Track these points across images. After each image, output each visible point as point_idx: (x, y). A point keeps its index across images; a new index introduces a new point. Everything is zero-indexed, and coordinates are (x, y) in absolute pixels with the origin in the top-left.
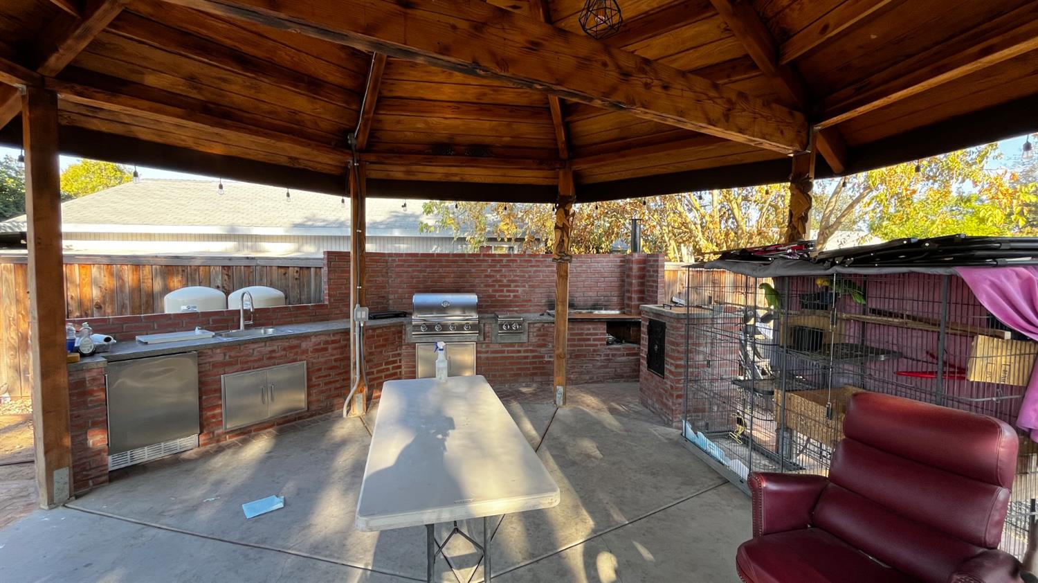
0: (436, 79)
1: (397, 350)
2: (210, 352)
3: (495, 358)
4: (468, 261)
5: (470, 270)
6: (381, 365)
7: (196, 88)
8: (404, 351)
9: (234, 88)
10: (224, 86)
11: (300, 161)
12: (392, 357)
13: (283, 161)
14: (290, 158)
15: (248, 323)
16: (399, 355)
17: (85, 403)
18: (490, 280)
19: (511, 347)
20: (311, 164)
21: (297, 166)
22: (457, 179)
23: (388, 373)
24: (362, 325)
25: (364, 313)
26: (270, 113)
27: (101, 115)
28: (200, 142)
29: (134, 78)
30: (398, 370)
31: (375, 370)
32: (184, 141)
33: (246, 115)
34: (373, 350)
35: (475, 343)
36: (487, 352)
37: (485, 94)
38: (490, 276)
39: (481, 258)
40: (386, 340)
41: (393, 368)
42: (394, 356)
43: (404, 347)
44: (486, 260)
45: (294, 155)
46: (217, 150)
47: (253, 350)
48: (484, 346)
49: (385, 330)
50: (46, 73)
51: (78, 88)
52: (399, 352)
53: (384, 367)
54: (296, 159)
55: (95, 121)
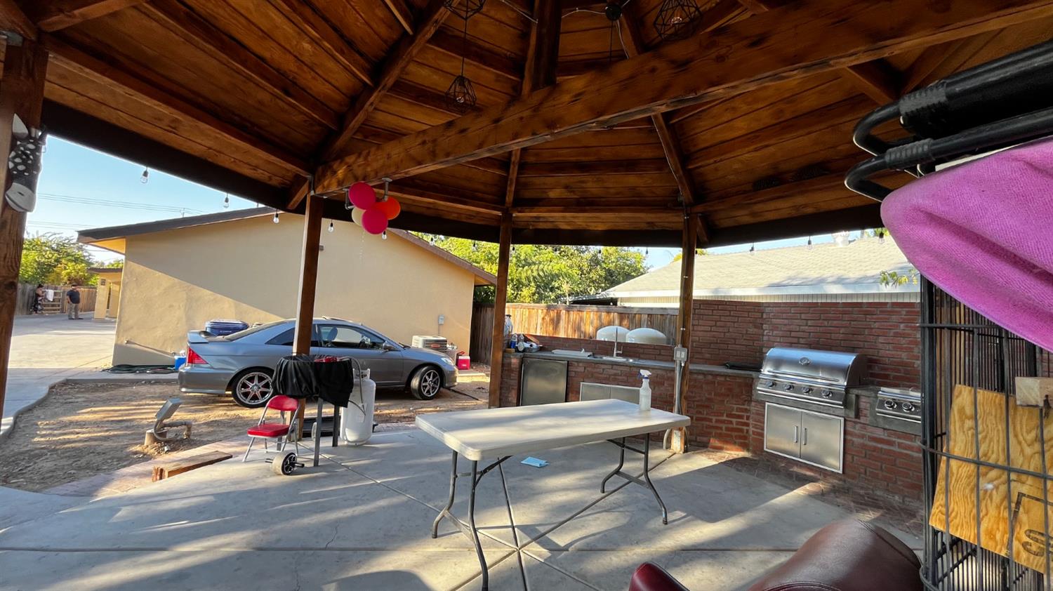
0: (725, 119)
1: (744, 405)
2: (576, 364)
3: (875, 449)
4: (867, 313)
5: (870, 325)
6: (722, 415)
7: (571, 192)
8: (753, 407)
9: (589, 185)
10: (584, 185)
11: (657, 224)
12: (737, 411)
13: (644, 226)
14: (648, 223)
15: (619, 352)
16: (746, 411)
17: (510, 376)
18: (903, 341)
19: (905, 438)
20: (666, 225)
21: (656, 228)
22: (810, 210)
23: (730, 426)
24: (683, 365)
25: (683, 353)
26: (617, 194)
27: (541, 220)
28: (589, 224)
29: (544, 196)
30: (745, 428)
31: (714, 419)
32: (580, 225)
33: (603, 200)
34: (713, 396)
35: (842, 419)
36: (863, 436)
37: (781, 111)
38: (903, 335)
39: (889, 309)
40: (730, 390)
41: (738, 423)
42: (742, 410)
43: (753, 404)
44: (896, 312)
45: (649, 220)
46: (601, 227)
47: (603, 369)
48: (858, 426)
49: (728, 379)
50: (508, 205)
51: (519, 209)
52: (746, 407)
53: (725, 418)
54: (652, 223)
55: (541, 224)
